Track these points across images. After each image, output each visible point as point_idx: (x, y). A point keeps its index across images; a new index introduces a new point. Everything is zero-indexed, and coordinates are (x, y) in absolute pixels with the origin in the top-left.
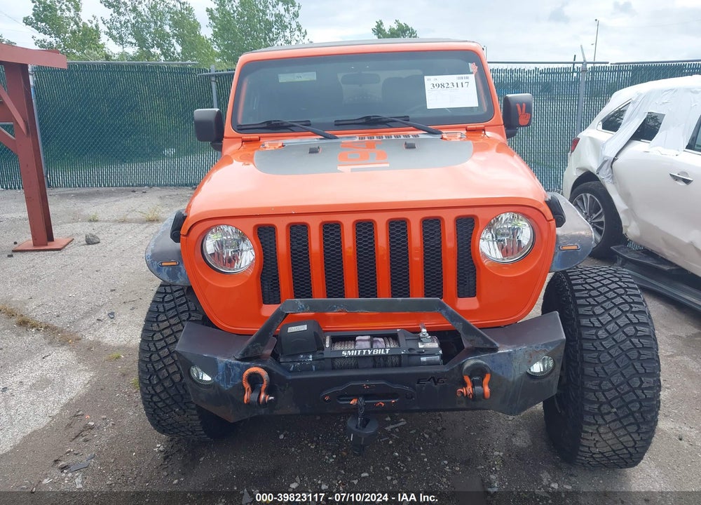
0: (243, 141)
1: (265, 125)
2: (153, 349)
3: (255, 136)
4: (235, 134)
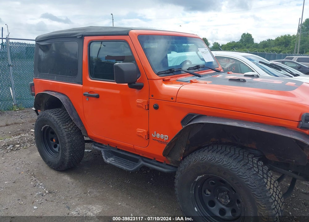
0: (164, 80)
3: (169, 78)
4: (158, 77)
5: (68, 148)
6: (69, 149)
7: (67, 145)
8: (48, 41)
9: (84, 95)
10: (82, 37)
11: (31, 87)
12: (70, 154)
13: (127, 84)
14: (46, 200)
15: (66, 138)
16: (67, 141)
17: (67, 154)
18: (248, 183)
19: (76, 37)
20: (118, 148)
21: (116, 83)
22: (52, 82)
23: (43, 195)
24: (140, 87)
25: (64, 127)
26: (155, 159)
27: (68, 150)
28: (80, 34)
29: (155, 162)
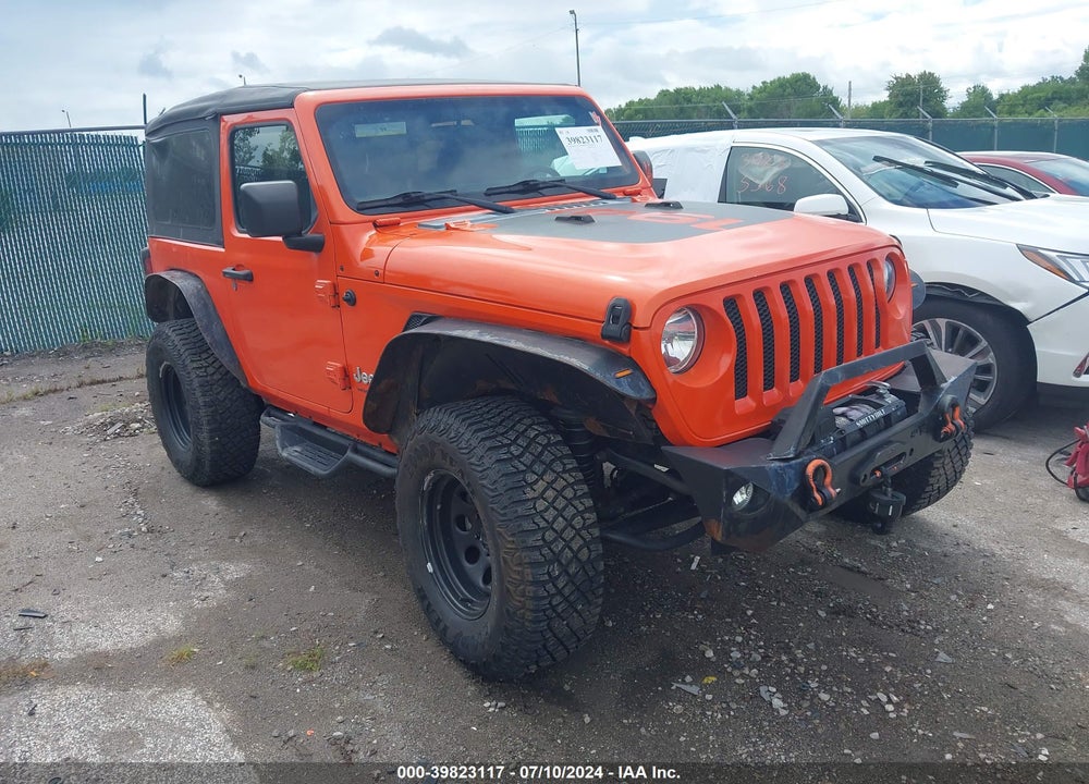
0: (376, 226)
1: (400, 200)
2: (543, 524)
3: (394, 218)
4: (358, 217)
5: (204, 421)
6: (209, 423)
7: (202, 412)
8: (163, 133)
9: (225, 273)
10: (217, 117)
11: (144, 260)
12: (211, 438)
13: (280, 239)
14: (132, 546)
15: (198, 394)
16: (201, 401)
17: (204, 436)
18: (484, 482)
19: (204, 118)
20: (314, 420)
21: (247, 236)
22: (175, 245)
23: (130, 536)
24: (317, 246)
25: (195, 365)
26: (380, 444)
27: (206, 428)
28: (211, 110)
29: (381, 452)
